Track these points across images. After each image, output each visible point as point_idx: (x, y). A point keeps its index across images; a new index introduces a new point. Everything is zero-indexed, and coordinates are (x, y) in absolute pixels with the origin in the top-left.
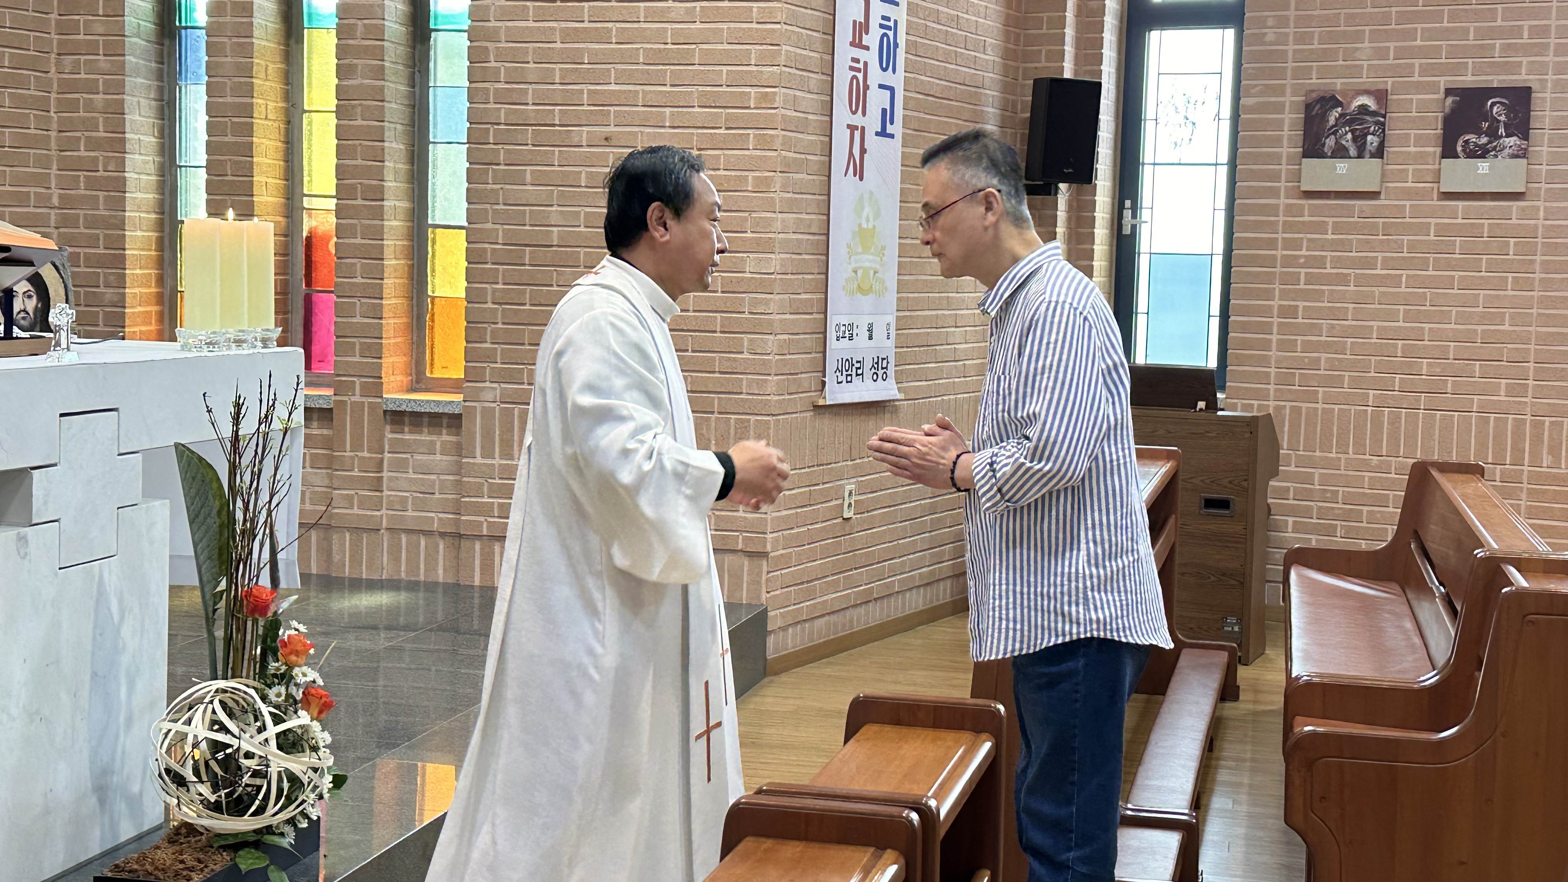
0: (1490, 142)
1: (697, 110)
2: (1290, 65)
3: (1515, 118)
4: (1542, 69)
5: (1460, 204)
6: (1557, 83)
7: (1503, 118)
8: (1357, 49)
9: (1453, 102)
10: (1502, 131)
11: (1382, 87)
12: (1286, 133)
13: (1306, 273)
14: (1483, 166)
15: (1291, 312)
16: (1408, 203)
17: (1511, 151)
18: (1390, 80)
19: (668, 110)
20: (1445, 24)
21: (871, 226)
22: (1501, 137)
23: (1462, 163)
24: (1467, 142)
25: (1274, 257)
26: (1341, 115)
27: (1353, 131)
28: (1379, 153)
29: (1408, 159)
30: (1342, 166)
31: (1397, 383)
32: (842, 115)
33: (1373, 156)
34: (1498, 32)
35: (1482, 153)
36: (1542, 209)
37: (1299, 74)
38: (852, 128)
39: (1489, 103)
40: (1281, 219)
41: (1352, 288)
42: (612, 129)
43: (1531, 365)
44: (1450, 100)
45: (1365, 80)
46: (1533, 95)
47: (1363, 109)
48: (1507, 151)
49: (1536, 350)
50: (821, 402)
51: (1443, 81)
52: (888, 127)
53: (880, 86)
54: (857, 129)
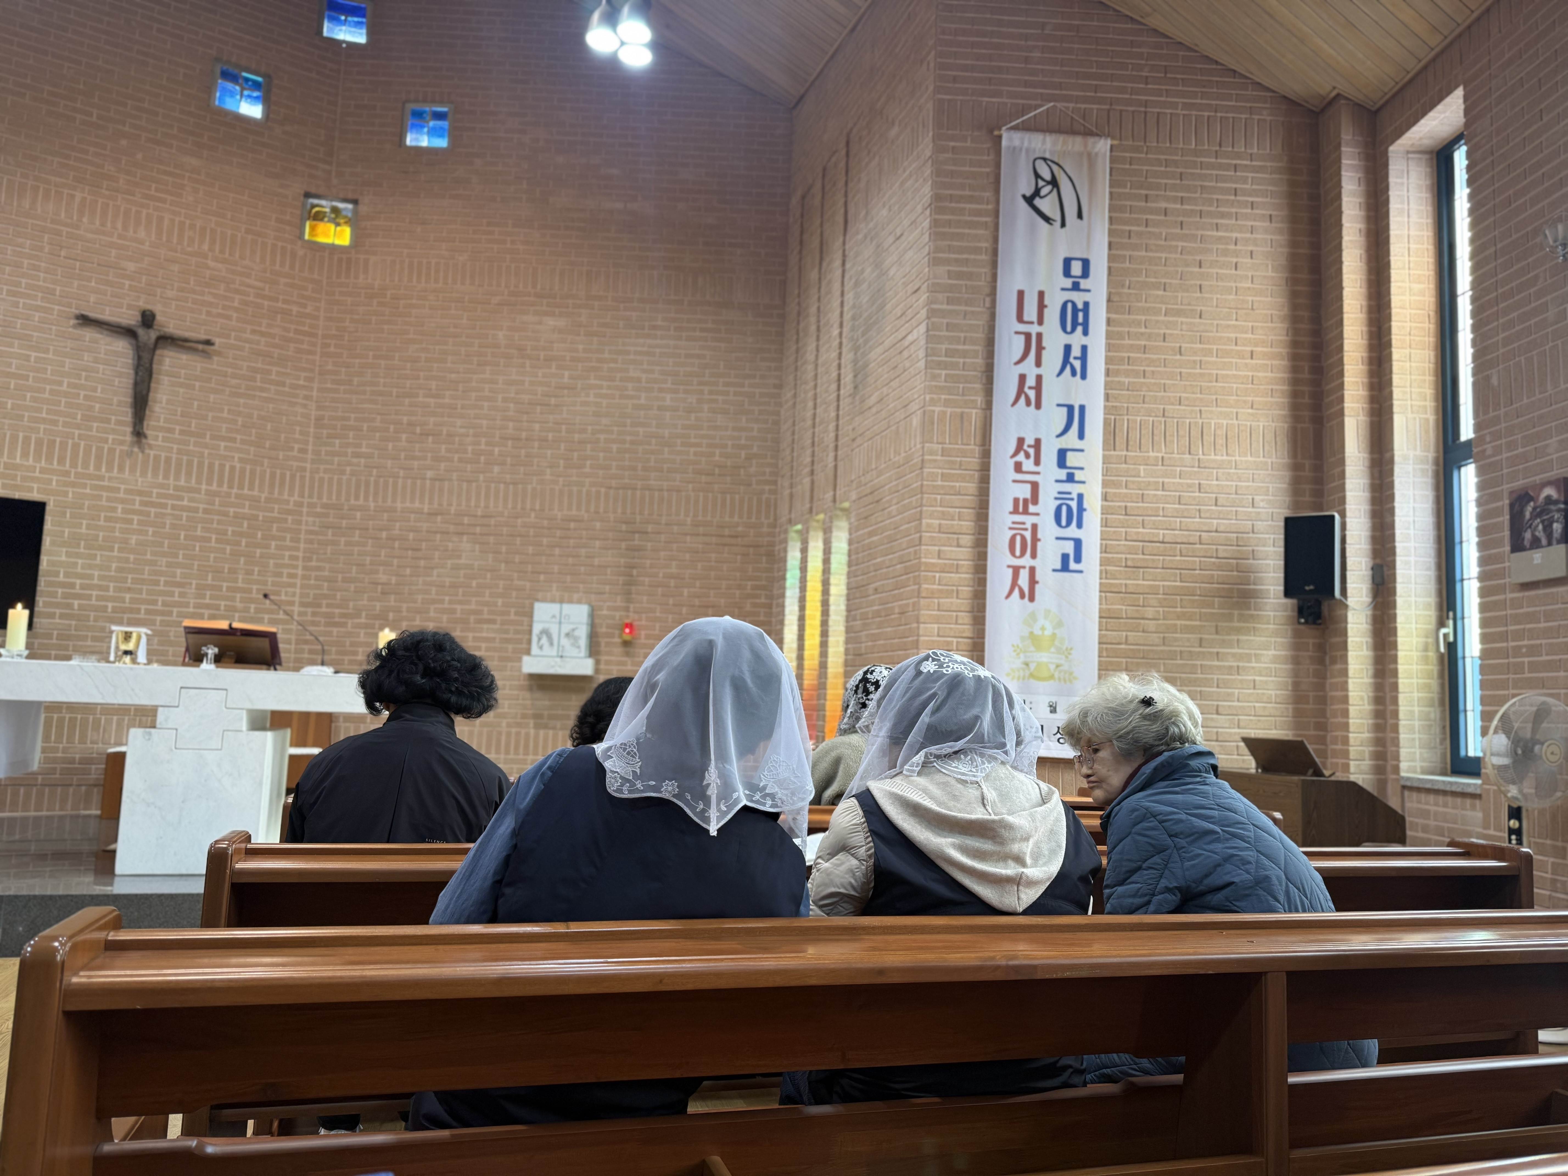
1: (898, 566)
8: (1547, 445)
19: (891, 569)
21: (1048, 633)
25: (1506, 649)
26: (1534, 509)
27: (1543, 522)
28: (1564, 538)
32: (1000, 560)
33: (1558, 542)
37: (1510, 478)
38: (1016, 569)
40: (1508, 612)
41: (1562, 673)
45: (1548, 473)
47: (1548, 498)
52: (1073, 565)
53: (1058, 538)
54: (1024, 567)
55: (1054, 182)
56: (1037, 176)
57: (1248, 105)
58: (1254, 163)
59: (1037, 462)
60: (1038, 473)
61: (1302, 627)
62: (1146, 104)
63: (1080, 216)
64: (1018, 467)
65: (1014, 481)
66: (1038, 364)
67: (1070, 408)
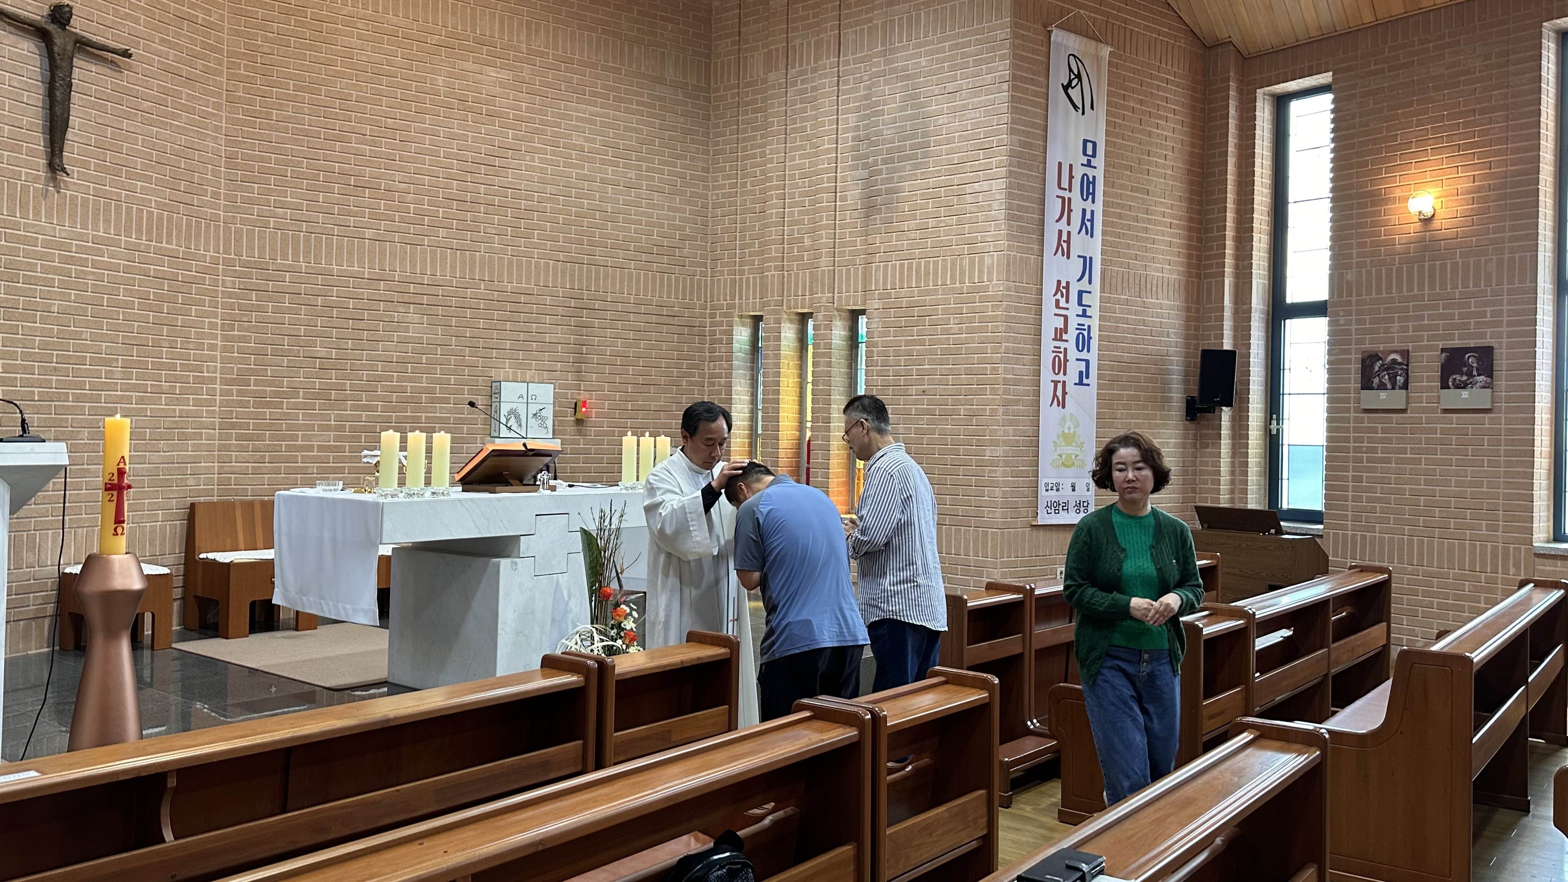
0: (1468, 379)
1: (964, 376)
2: (1354, 337)
3: (1483, 364)
4: (1499, 336)
5: (1455, 416)
6: (1508, 343)
7: (1475, 365)
8: (1391, 327)
9: (1446, 356)
10: (1475, 373)
11: (1406, 348)
12: (1353, 376)
13: (1367, 457)
14: (1465, 394)
15: (1358, 479)
16: (1424, 415)
17: (1481, 384)
18: (1410, 344)
19: (951, 377)
20: (1441, 311)
21: (1072, 431)
22: (1475, 376)
23: (1452, 392)
24: (1454, 379)
25: (1349, 447)
26: (1382, 365)
27: (1388, 374)
28: (1405, 386)
29: (1421, 390)
30: (1383, 395)
31: (1421, 522)
32: (1047, 376)
33: (1400, 388)
34: (1470, 315)
35: (1463, 386)
36: (1503, 418)
37: (1359, 342)
38: (1056, 383)
39: (1467, 356)
40: (1352, 425)
41: (1394, 465)
42: (926, 387)
43: (1501, 512)
44: (1444, 355)
45: (1396, 345)
46: (1495, 351)
47: (1394, 361)
48: (1478, 384)
49: (1503, 503)
50: (1034, 523)
51: (1441, 344)
52: (1085, 381)
53: (1077, 360)
54: (1060, 382)
55: (1079, 76)
56: (1071, 70)
57: (1175, 33)
58: (1176, 79)
59: (1067, 301)
60: (1067, 309)
61: (1187, 422)
62: (1125, 21)
63: (1092, 108)
64: (1057, 306)
65: (1055, 315)
66: (1069, 224)
67: (1085, 258)
